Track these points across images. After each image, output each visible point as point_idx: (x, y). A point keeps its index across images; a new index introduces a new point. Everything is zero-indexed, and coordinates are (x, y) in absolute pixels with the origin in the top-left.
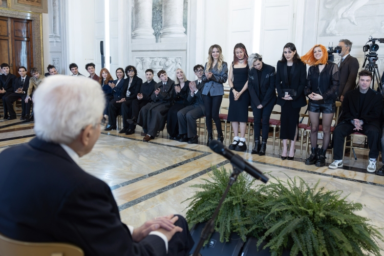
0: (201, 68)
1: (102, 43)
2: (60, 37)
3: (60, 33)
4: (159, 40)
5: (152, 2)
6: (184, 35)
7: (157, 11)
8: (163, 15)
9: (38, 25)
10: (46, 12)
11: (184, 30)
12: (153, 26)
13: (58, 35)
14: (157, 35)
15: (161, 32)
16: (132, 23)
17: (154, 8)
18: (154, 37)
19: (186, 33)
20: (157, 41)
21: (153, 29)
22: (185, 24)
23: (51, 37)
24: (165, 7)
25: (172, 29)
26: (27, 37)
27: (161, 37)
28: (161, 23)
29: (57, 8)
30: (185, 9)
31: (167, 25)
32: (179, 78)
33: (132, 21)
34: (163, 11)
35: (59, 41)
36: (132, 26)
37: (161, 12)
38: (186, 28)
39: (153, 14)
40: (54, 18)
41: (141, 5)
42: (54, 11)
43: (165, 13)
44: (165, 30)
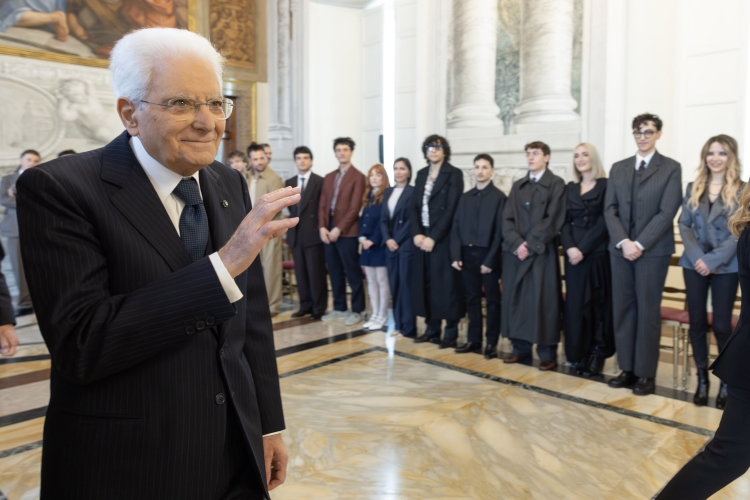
1: (381, 137)
2: (290, 130)
3: (291, 121)
4: (511, 129)
5: (494, 47)
6: (574, 117)
7: (507, 67)
8: (521, 75)
9: (249, 107)
10: (264, 80)
11: (574, 104)
12: (496, 98)
13: (287, 125)
14: (505, 117)
15: (517, 111)
16: (449, 94)
17: (500, 59)
18: (499, 122)
19: (577, 110)
20: (506, 132)
21: (499, 104)
22: (576, 91)
23: (273, 129)
24: (527, 55)
25: (541, 103)
26: (227, 132)
27: (516, 123)
28: (517, 91)
29: (286, 71)
30: (577, 58)
31: (530, 96)
33: (449, 89)
34: (522, 64)
35: (288, 136)
36: (448, 101)
37: (516, 66)
38: (578, 99)
39: (498, 72)
40: (280, 91)
41: (469, 56)
42: (280, 77)
43: (527, 69)
44: (527, 106)
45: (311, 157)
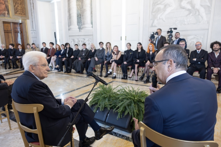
0: (102, 44)
1: (55, 33)
2: (36, 31)
3: (36, 29)
4: (81, 31)
5: (76, 13)
6: (92, 28)
7: (79, 18)
8: (82, 19)
9: (25, 25)
10: (28, 19)
11: (92, 26)
12: (77, 24)
13: (35, 29)
14: (80, 28)
15: (81, 27)
16: (68, 23)
17: (78, 16)
18: (78, 29)
19: (92, 27)
20: (80, 31)
21: (78, 25)
22: (92, 23)
23: (32, 30)
24: (83, 15)
25: (86, 25)
26: (21, 31)
27: (81, 29)
28: (81, 23)
29: (33, 17)
30: (92, 17)
31: (84, 24)
32: (92, 47)
33: (68, 22)
34: (82, 17)
35: (35, 32)
36: (68, 25)
37: (81, 18)
38: (92, 25)
39: (78, 19)
40: (32, 22)
41: (72, 15)
42: (32, 18)
43: (83, 19)
44: (83, 26)
45: (46, 44)
